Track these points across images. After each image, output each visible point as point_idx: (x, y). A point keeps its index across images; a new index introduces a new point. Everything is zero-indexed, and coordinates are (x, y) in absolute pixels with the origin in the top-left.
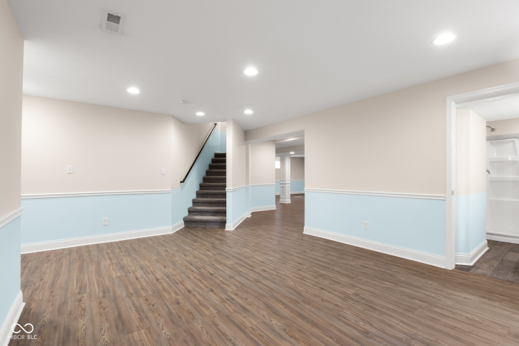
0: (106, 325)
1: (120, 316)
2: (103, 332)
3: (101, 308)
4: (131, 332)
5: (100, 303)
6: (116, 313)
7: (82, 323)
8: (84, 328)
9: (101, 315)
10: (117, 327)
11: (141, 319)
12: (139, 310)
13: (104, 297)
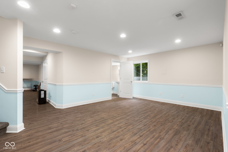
0: (182, 135)
1: (175, 135)
2: (185, 134)
3: (178, 142)
4: (177, 129)
5: (177, 145)
6: (175, 136)
7: (190, 142)
8: (190, 140)
9: (181, 140)
10: (179, 133)
11: (171, 130)
12: (167, 132)
13: (172, 147)
